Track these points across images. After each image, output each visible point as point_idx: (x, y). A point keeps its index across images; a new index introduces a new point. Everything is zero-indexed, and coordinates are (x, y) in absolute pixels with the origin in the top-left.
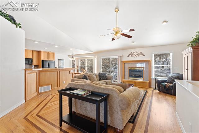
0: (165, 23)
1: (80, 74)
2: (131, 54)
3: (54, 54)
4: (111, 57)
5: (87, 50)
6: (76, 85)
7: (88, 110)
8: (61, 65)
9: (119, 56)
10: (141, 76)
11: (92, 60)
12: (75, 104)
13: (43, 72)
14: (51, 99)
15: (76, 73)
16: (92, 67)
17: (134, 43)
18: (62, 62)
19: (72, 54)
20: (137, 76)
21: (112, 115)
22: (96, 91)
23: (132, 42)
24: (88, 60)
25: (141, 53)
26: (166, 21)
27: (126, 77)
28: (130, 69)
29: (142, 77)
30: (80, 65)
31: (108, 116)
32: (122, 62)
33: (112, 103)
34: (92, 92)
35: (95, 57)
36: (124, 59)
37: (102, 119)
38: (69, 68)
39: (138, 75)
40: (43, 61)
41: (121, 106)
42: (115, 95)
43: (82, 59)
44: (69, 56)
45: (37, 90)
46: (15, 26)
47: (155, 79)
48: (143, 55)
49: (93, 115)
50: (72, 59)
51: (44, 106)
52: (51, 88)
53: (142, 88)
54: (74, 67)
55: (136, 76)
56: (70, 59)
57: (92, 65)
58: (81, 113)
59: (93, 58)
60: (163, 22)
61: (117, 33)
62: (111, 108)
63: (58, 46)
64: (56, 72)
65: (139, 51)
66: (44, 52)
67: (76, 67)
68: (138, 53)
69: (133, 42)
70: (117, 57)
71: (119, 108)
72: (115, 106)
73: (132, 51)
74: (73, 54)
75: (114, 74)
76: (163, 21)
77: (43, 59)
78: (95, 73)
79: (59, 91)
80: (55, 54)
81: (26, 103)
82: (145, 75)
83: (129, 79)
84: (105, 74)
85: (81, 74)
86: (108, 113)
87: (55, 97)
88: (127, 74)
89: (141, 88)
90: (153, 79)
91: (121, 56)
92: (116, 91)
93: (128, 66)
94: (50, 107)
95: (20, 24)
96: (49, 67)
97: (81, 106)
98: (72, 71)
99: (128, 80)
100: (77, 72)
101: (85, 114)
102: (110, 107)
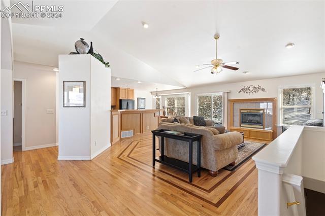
0: (290, 47)
1: (167, 117)
2: (243, 90)
3: (133, 91)
4: (213, 95)
5: (178, 84)
6: (168, 127)
7: (180, 153)
8: (142, 105)
9: (224, 93)
10: (259, 123)
11: (184, 98)
12: (167, 147)
13: (126, 114)
14: (137, 145)
15: (161, 117)
16: (184, 108)
17: (247, 74)
18: (143, 101)
19: (156, 90)
20: (255, 123)
21: (205, 157)
22: (190, 132)
23: (244, 72)
24: (178, 99)
25: (259, 88)
26: (291, 44)
27: (235, 124)
28: (242, 111)
29: (261, 123)
30: (166, 106)
31: (202, 158)
32: (229, 101)
33: (205, 144)
34: (185, 133)
35: (188, 94)
36: (232, 97)
37: (195, 162)
38: (151, 109)
39: (255, 120)
40: (121, 101)
41: (214, 146)
42: (209, 136)
43: (170, 97)
44: (151, 92)
45: (120, 135)
46: (104, 65)
47: (283, 127)
48: (263, 90)
49: (186, 158)
50: (157, 97)
51: (132, 151)
52: (134, 134)
53: (261, 140)
54: (158, 108)
55: (250, 122)
56: (154, 97)
57: (184, 106)
58: (173, 156)
59: (185, 96)
60: (288, 45)
61: (216, 66)
62: (205, 149)
63: (141, 81)
64: (139, 115)
65: (256, 84)
66: (123, 89)
67: (161, 108)
68: (254, 88)
69: (246, 72)
70: (221, 94)
71: (213, 149)
72: (209, 147)
73: (246, 85)
74: (158, 90)
75: (219, 120)
76: (286, 44)
77: (121, 98)
78: (189, 116)
79: (152, 132)
80: (135, 91)
81: (112, 146)
82: (266, 121)
83: (241, 126)
84: (202, 118)
85: (169, 118)
86: (202, 154)
87: (140, 143)
88: (237, 119)
89: (259, 140)
90: (280, 127)
91: (227, 93)
92: (209, 132)
93: (238, 107)
94: (138, 152)
95: (108, 63)
96: (127, 108)
97: (173, 149)
98: (157, 114)
99: (239, 128)
100: (163, 116)
101: (177, 158)
102: (203, 148)
